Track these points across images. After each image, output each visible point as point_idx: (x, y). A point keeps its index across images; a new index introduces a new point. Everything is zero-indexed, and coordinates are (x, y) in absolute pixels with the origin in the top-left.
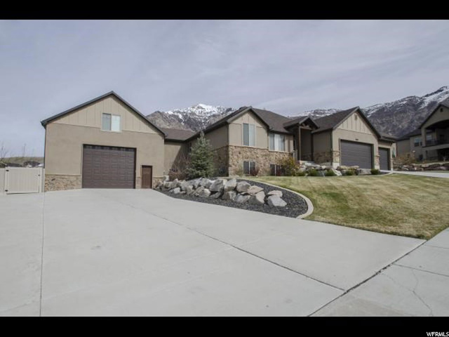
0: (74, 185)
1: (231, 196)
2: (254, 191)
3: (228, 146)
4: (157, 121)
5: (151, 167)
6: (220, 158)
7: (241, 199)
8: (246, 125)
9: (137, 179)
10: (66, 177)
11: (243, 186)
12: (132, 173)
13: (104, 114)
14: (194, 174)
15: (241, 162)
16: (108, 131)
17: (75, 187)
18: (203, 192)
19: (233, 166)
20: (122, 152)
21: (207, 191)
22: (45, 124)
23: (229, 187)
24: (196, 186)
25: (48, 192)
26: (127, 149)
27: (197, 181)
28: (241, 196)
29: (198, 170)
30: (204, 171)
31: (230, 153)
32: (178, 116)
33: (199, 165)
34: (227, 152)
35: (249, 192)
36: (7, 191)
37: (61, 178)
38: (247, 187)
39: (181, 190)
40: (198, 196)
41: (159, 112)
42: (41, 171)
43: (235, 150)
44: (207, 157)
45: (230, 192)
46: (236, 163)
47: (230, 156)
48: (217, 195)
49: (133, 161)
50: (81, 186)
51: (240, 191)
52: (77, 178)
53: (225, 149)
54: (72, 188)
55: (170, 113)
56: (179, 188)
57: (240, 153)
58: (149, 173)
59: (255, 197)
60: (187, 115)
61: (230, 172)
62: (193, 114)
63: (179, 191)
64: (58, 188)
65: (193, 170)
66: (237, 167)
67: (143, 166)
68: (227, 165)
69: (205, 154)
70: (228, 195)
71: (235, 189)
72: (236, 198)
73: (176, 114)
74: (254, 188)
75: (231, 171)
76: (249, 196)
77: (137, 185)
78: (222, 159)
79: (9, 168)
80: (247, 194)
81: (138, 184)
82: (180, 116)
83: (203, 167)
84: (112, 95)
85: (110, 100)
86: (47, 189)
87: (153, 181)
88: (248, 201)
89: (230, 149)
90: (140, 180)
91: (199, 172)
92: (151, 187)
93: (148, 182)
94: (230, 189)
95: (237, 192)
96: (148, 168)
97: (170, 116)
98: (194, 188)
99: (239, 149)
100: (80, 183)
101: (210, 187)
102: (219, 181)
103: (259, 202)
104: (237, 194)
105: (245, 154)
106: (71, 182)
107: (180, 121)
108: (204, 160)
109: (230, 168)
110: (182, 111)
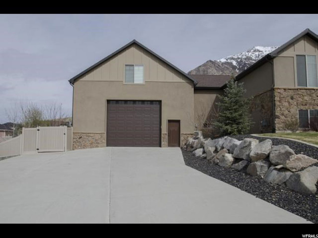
0: (99, 143)
1: (258, 169)
2: (300, 165)
3: (273, 90)
4: (209, 71)
5: (179, 121)
6: (263, 107)
7: (275, 176)
8: (301, 58)
9: (162, 135)
10: (92, 135)
11: (280, 154)
12: (158, 129)
13: (126, 65)
14: (222, 130)
15: (295, 111)
16: (132, 83)
17: (99, 145)
18: (223, 159)
19: (283, 117)
20: (146, 105)
21: (230, 157)
22: (73, 81)
23: (257, 154)
24: (219, 148)
25: (76, 150)
26: (152, 102)
27: (221, 141)
28: (275, 172)
29: (226, 125)
30: (235, 126)
31: (277, 99)
32: (232, 63)
33: (228, 118)
34: (272, 97)
35: (288, 166)
36: (38, 149)
37: (87, 136)
38: (288, 155)
39: (204, 152)
40: (217, 164)
41: (211, 61)
42: (66, 130)
43: (285, 94)
44: (241, 106)
45: (259, 163)
46: (286, 112)
47: (277, 103)
48: (240, 165)
49: (158, 116)
50: (105, 144)
51: (273, 162)
52: (102, 136)
53: (268, 94)
54: (97, 147)
55: (223, 60)
56: (201, 150)
57: (292, 98)
58: (176, 129)
59: (299, 176)
60: (241, 61)
61: (277, 126)
62: (248, 58)
63: (201, 153)
64: (85, 147)
65: (220, 125)
66: (289, 119)
67: (170, 121)
68: (272, 116)
69: (236, 102)
70: (255, 167)
71: (267, 158)
72: (267, 175)
73: (229, 61)
74: (299, 159)
75: (278, 124)
76: (288, 174)
77: (162, 143)
78: (266, 107)
79: (39, 128)
80: (284, 169)
81: (164, 142)
82: (234, 63)
83: (235, 121)
84: (134, 44)
85: (133, 50)
86: (75, 147)
87: (182, 138)
88: (285, 183)
89: (276, 94)
90: (167, 137)
91: (228, 127)
92: (179, 146)
93: (175, 139)
94: (259, 157)
95: (270, 164)
96: (175, 124)
97: (223, 64)
98: (216, 151)
99: (291, 93)
100: (105, 141)
101: (235, 152)
102: (245, 142)
103: (306, 189)
104: (269, 167)
105: (300, 100)
106: (96, 140)
107: (234, 68)
108: (236, 110)
109: (277, 121)
110: (235, 57)
